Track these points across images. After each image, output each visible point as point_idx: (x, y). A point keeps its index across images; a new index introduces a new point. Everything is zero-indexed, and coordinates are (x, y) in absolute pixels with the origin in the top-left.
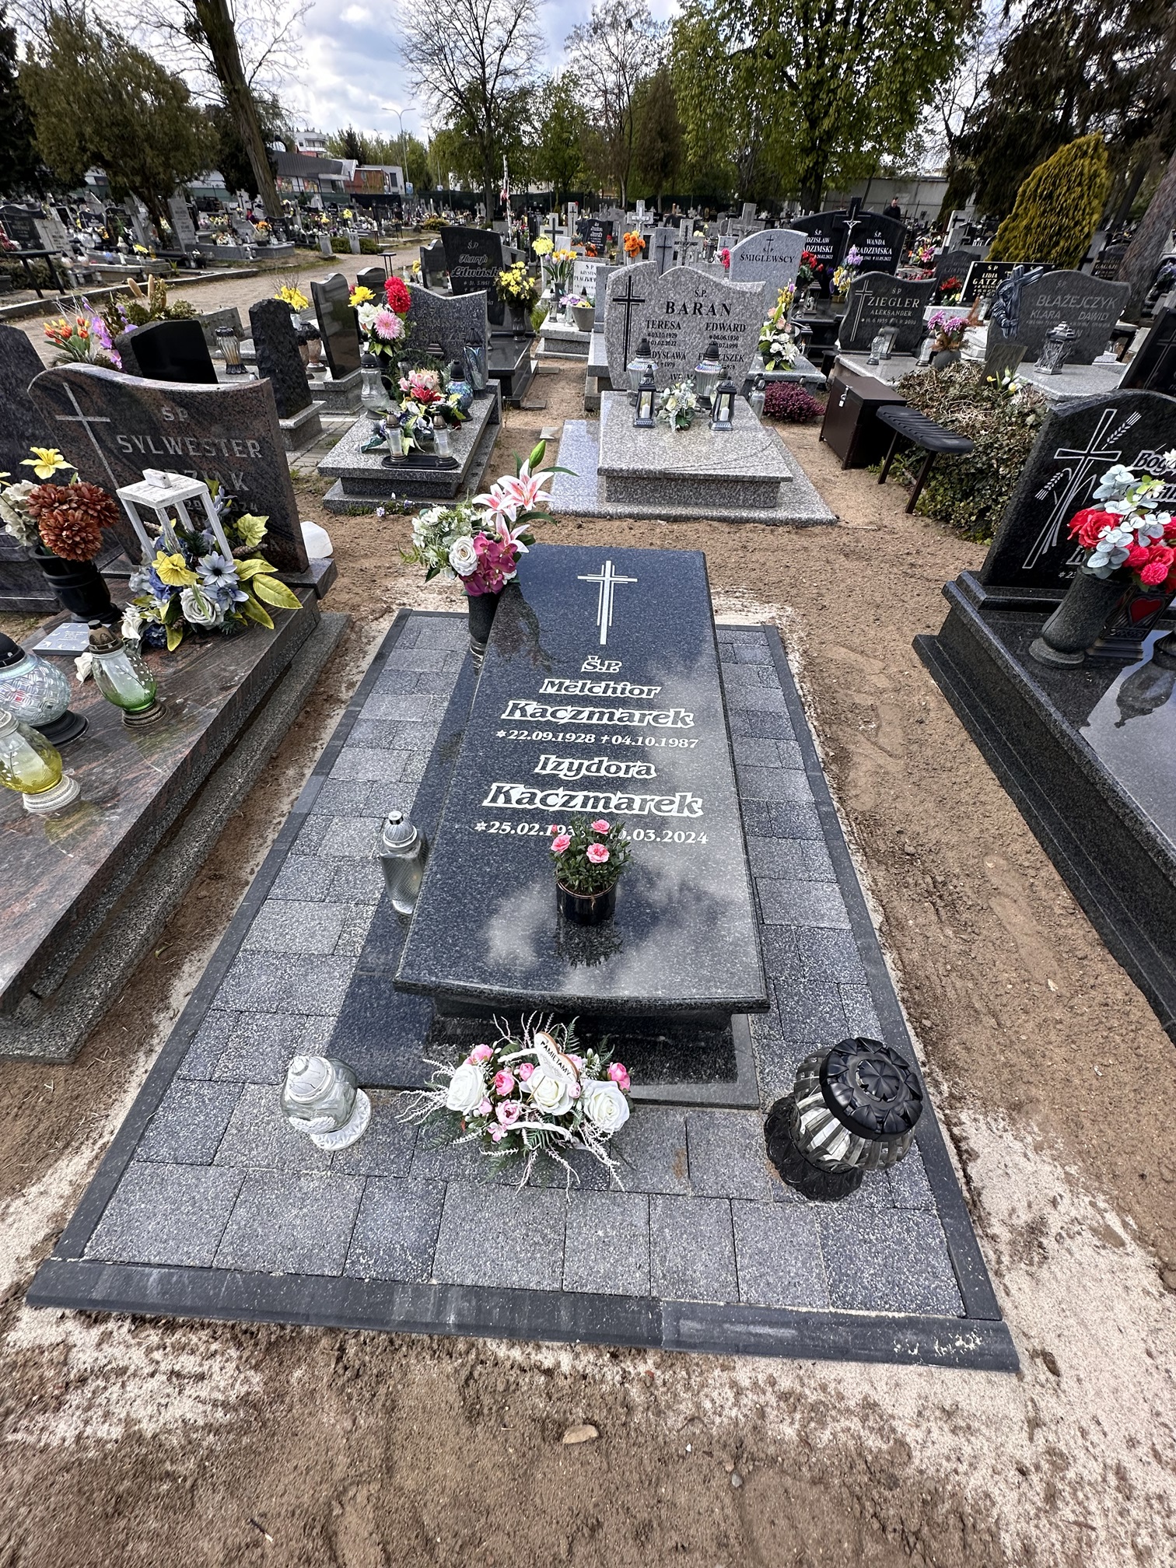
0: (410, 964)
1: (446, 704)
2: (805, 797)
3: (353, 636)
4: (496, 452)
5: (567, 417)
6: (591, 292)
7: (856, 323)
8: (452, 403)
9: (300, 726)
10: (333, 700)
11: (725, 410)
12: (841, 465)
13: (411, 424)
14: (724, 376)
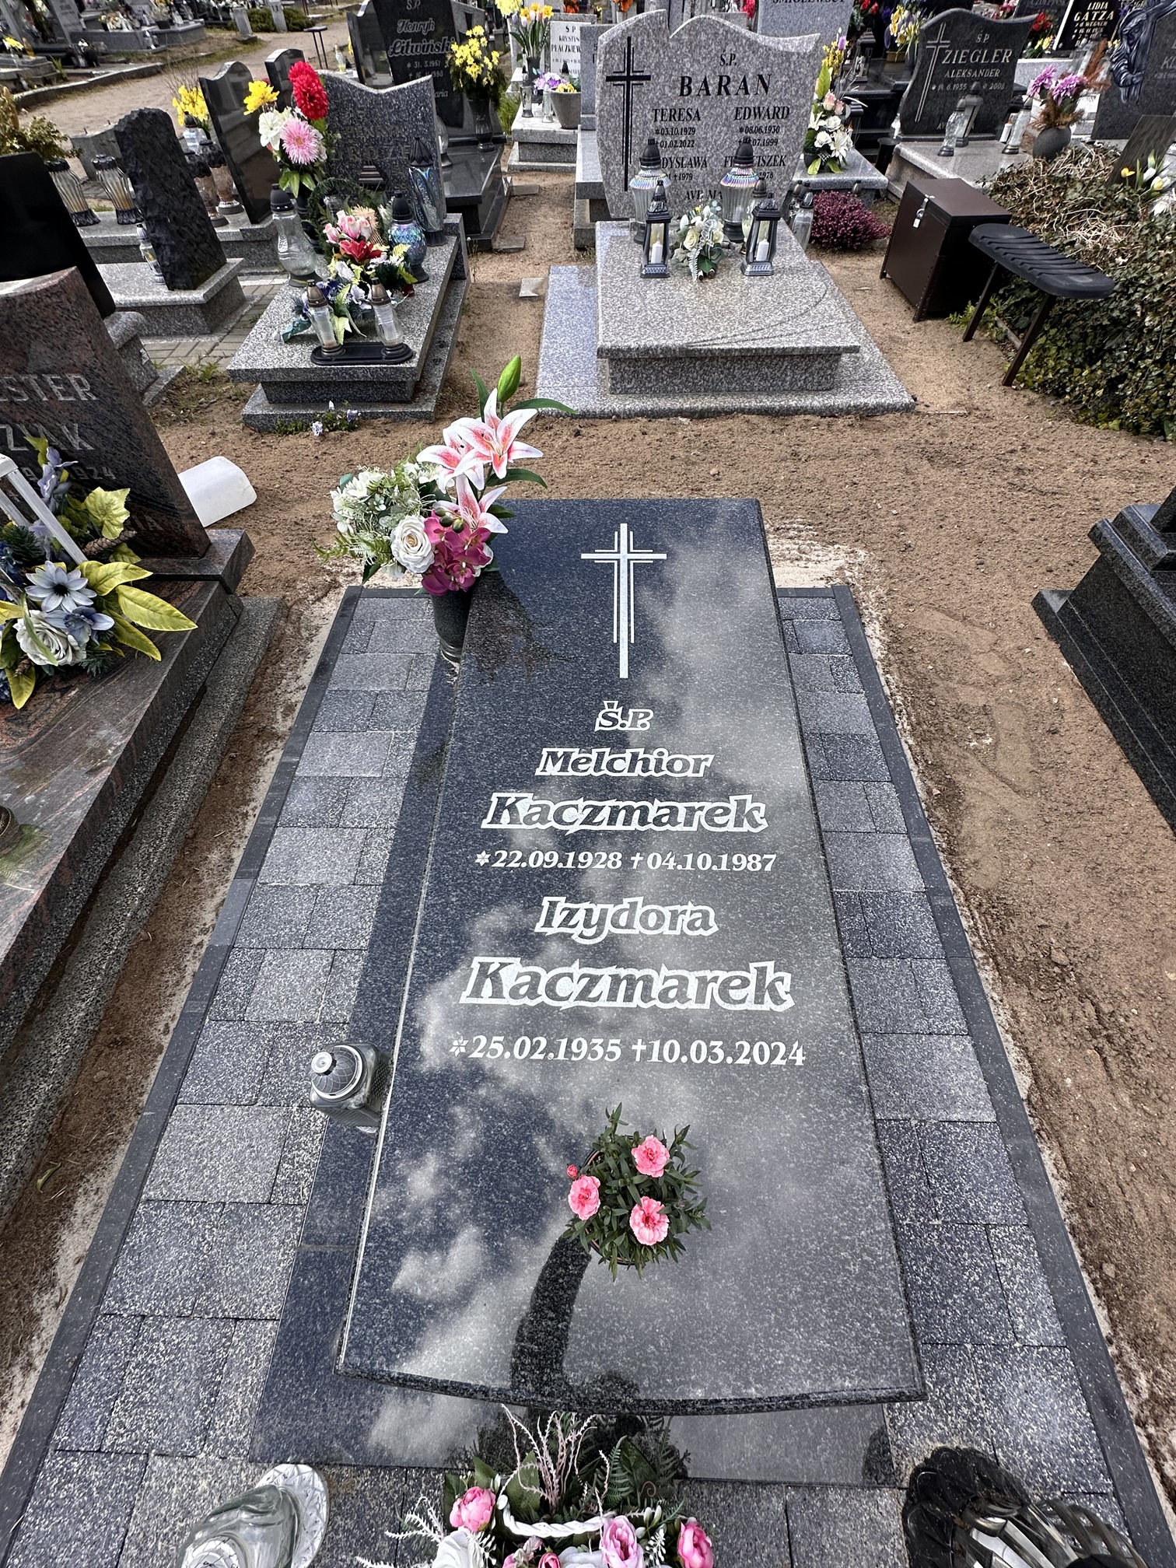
0: (357, 1345)
1: (412, 745)
2: (912, 882)
3: (289, 630)
4: (465, 322)
5: (553, 260)
6: (574, 67)
7: (924, 93)
8: (396, 259)
9: (224, 782)
10: (267, 735)
11: (763, 245)
12: (912, 314)
13: (343, 296)
14: (761, 192)
